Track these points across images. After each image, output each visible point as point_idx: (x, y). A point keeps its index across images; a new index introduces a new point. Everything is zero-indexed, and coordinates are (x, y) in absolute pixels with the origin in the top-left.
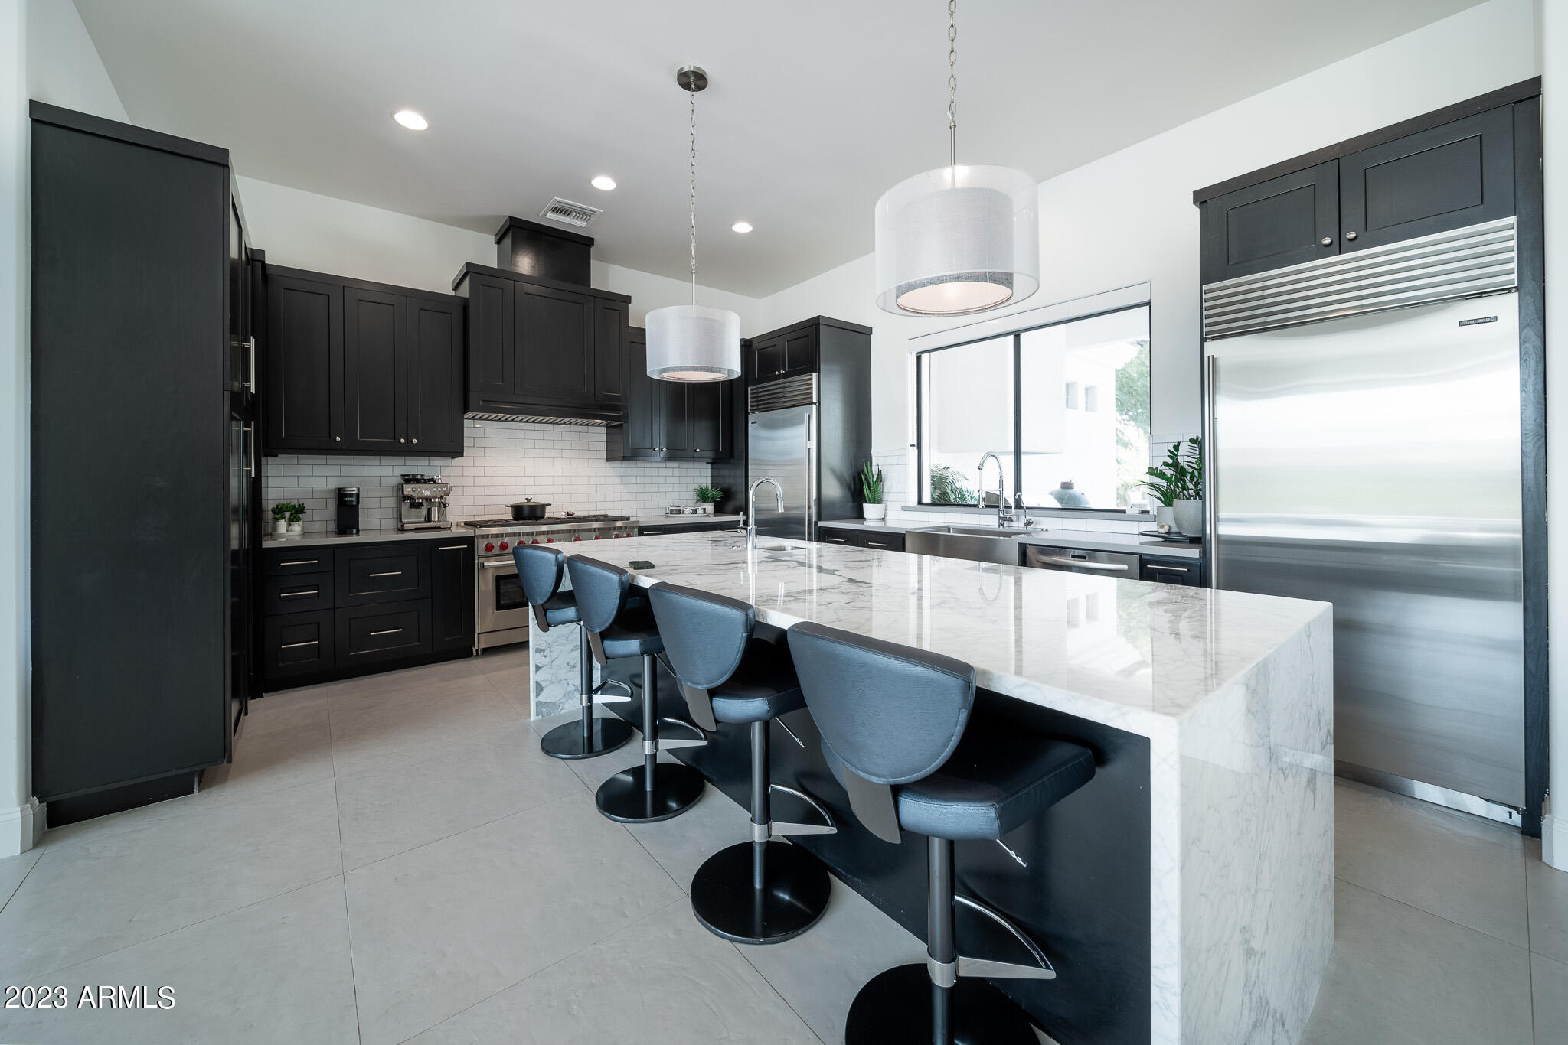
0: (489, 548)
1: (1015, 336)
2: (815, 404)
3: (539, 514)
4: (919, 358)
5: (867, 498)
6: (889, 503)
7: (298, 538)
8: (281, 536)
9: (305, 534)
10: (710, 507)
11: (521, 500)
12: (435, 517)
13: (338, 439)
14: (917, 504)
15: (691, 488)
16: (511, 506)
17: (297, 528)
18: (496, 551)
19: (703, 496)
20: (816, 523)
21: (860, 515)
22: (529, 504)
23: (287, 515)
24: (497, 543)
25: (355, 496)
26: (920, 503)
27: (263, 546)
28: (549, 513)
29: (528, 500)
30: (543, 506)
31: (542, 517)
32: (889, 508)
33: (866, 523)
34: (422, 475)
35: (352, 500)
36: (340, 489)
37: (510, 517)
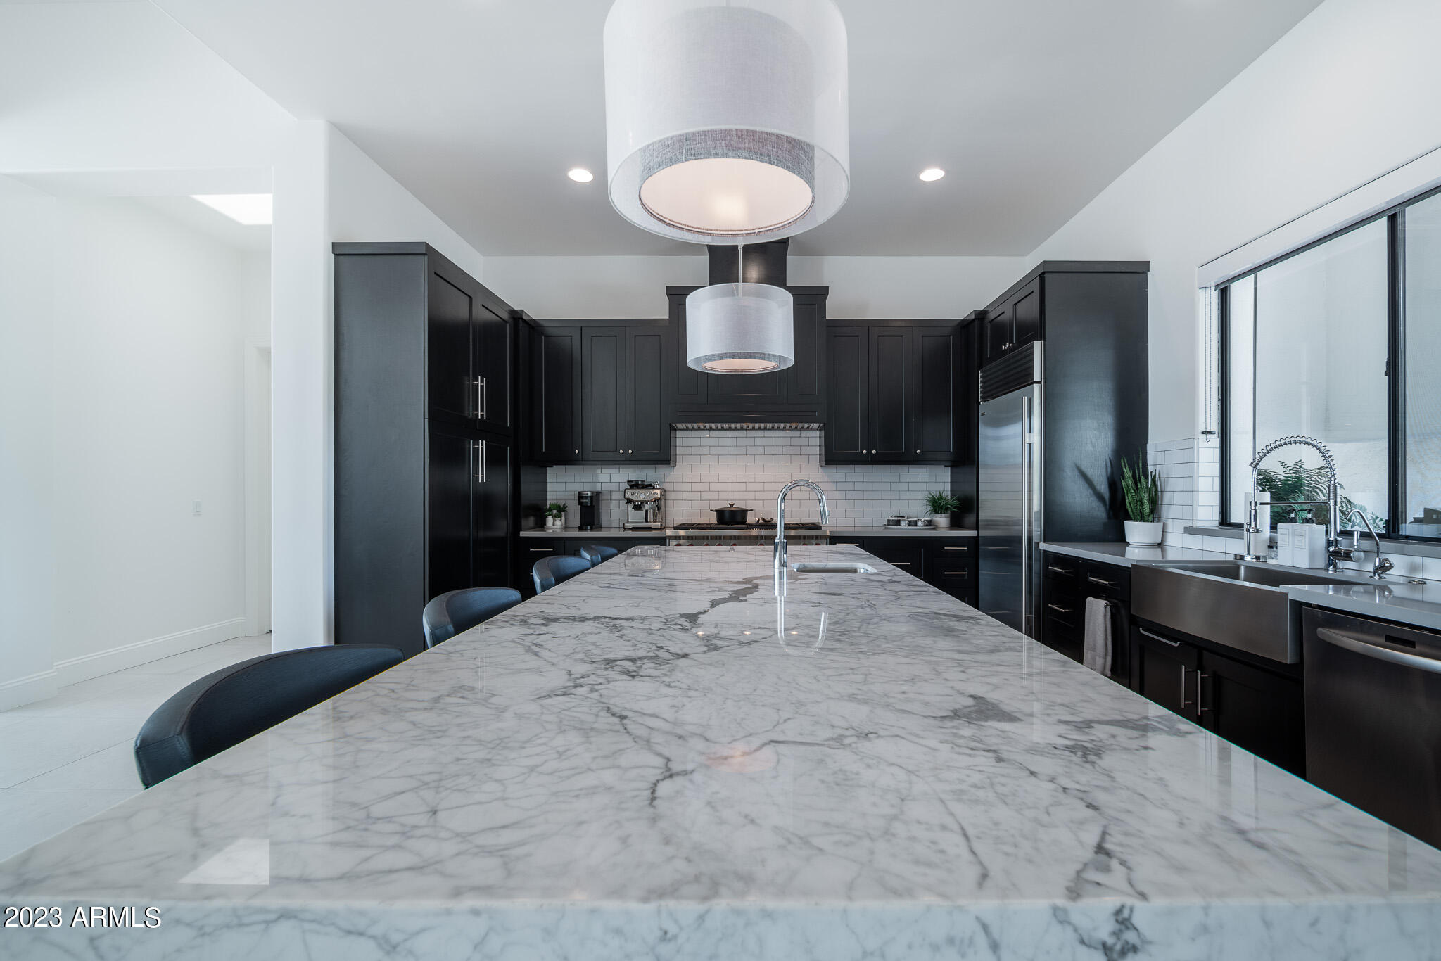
2: (1039, 382)
3: (739, 518)
4: (1224, 293)
5: (1131, 514)
6: (1169, 523)
7: (558, 531)
8: (549, 528)
9: (566, 528)
10: (943, 518)
11: (723, 505)
12: (650, 518)
13: (577, 452)
14: (1217, 523)
15: (924, 496)
16: (717, 511)
17: (558, 523)
19: (935, 506)
20: (1037, 544)
21: (1120, 539)
22: (732, 509)
23: (555, 512)
25: (589, 499)
26: (1224, 521)
27: (521, 536)
28: (751, 519)
29: (732, 506)
30: (745, 512)
31: (743, 522)
32: (1170, 528)
34: (642, 481)
35: (587, 502)
36: (580, 493)
37: (715, 521)
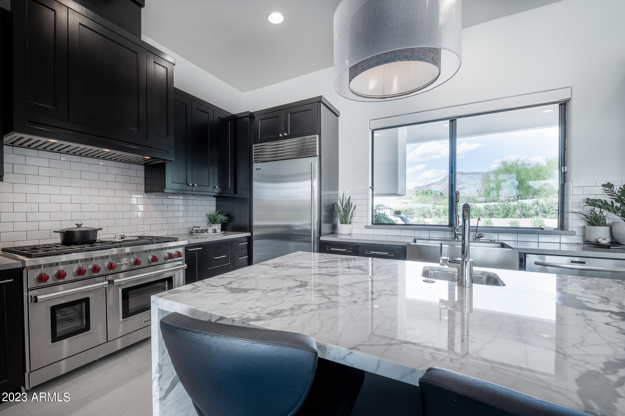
0: (42, 278)
1: (451, 121)
2: (318, 156)
3: (91, 238)
4: (373, 133)
10: (218, 227)
11: (69, 224)
14: (371, 224)
15: (204, 214)
16: (60, 230)
18: (50, 281)
19: (212, 220)
21: (335, 232)
22: (79, 229)
24: (52, 273)
29: (77, 225)
30: (95, 231)
32: (355, 227)
33: (340, 237)
37: (60, 243)
